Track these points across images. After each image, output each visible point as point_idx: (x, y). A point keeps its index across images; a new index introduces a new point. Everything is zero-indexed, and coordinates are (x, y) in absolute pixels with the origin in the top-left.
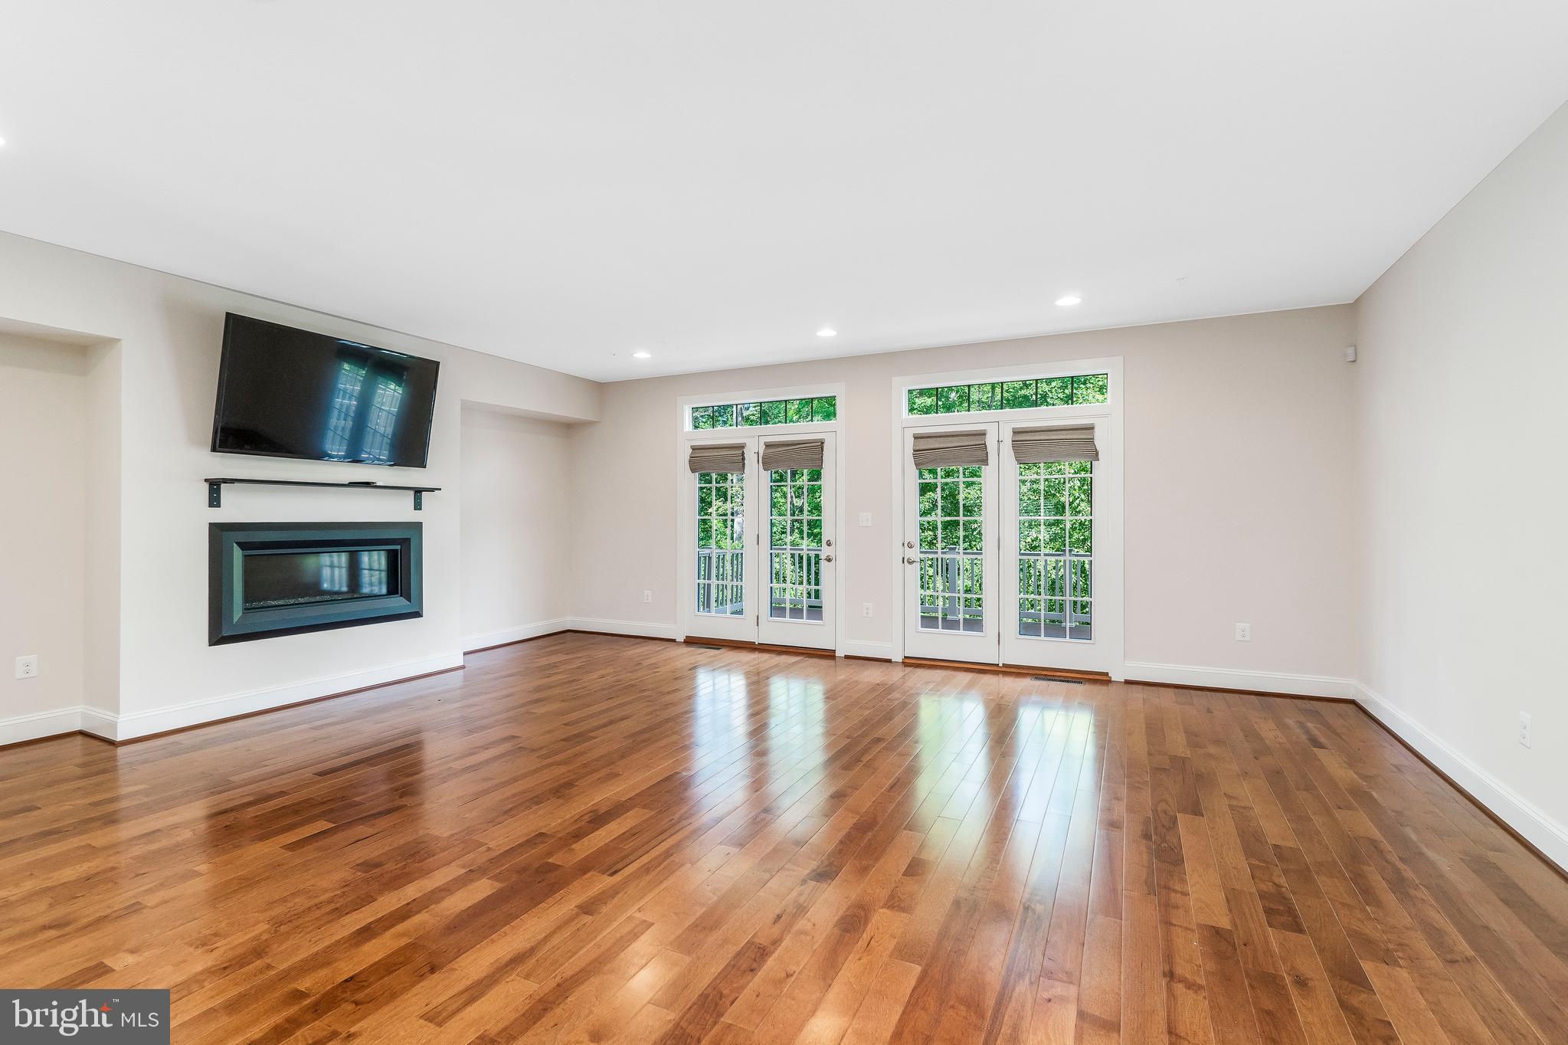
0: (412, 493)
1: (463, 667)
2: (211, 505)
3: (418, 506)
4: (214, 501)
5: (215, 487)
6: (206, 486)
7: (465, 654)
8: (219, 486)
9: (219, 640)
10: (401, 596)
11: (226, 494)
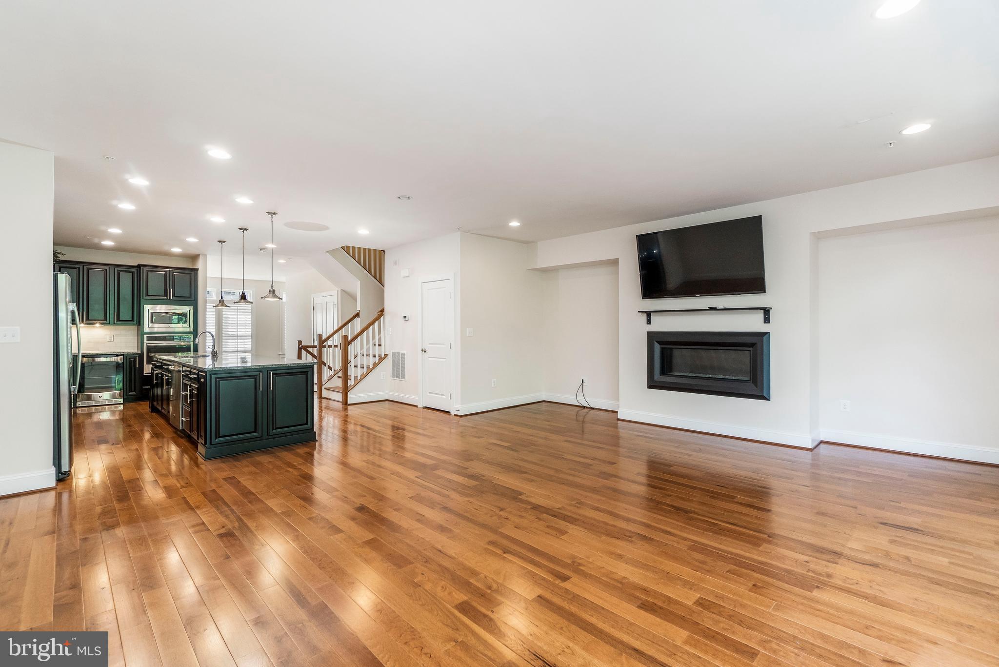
0: (763, 312)
1: (809, 450)
3: (767, 320)
4: (649, 322)
5: (648, 314)
6: (645, 315)
8: (650, 314)
9: (649, 387)
10: (753, 383)
11: (654, 318)
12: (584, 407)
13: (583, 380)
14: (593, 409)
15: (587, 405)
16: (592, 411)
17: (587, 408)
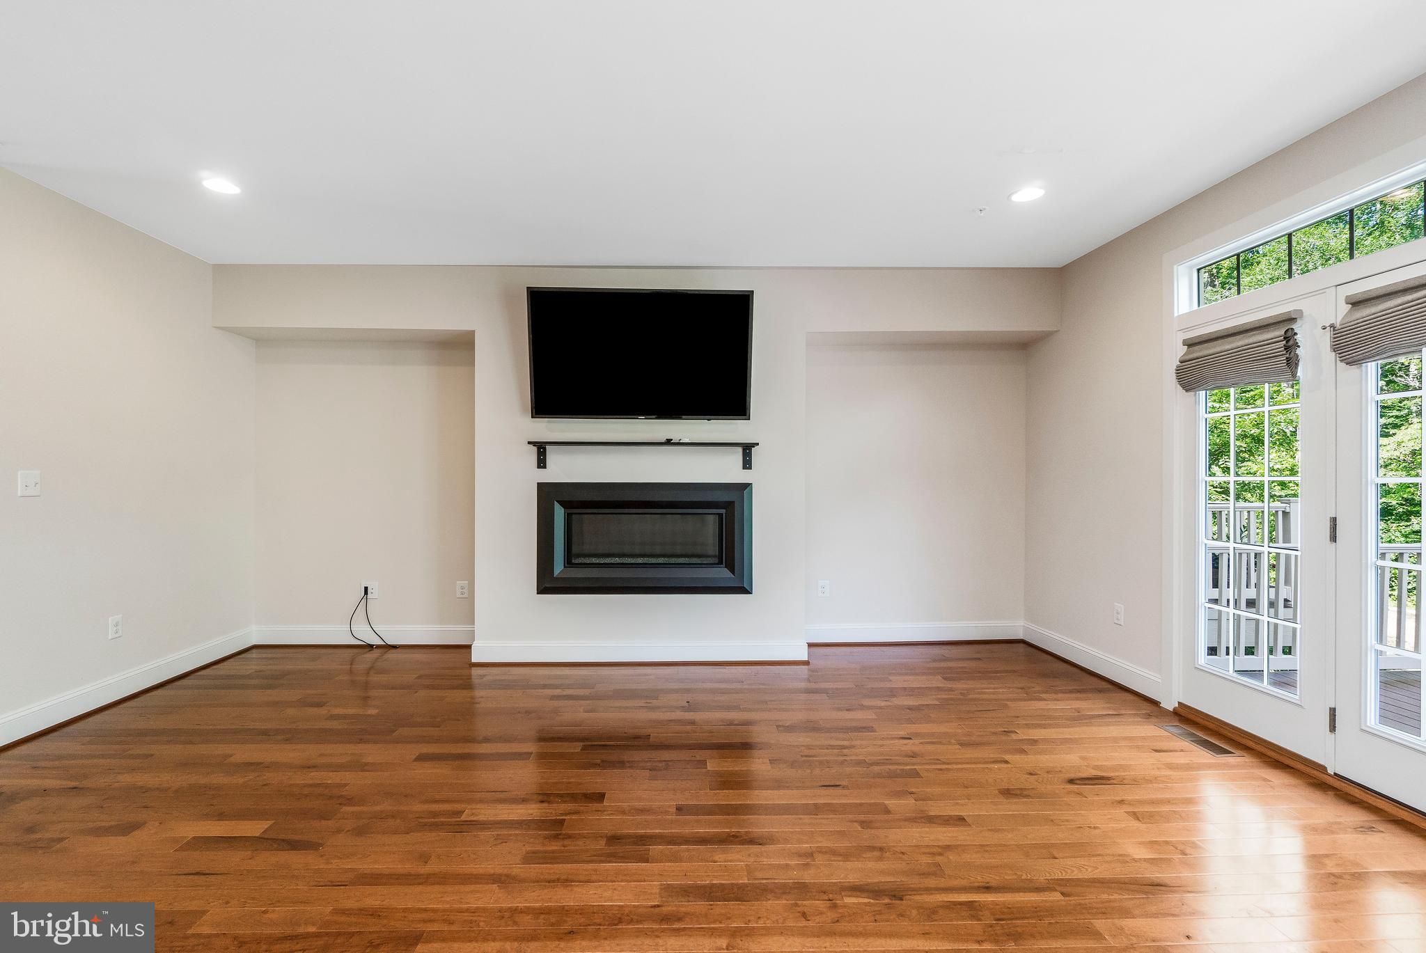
0: (740, 450)
1: (806, 663)
2: (539, 467)
3: (747, 464)
4: (542, 463)
5: (541, 449)
6: (535, 449)
7: (810, 645)
8: (545, 449)
9: (542, 590)
10: (726, 567)
11: (552, 456)
12: (371, 646)
13: (366, 589)
14: (394, 647)
15: (376, 641)
16: (392, 655)
17: (378, 647)
